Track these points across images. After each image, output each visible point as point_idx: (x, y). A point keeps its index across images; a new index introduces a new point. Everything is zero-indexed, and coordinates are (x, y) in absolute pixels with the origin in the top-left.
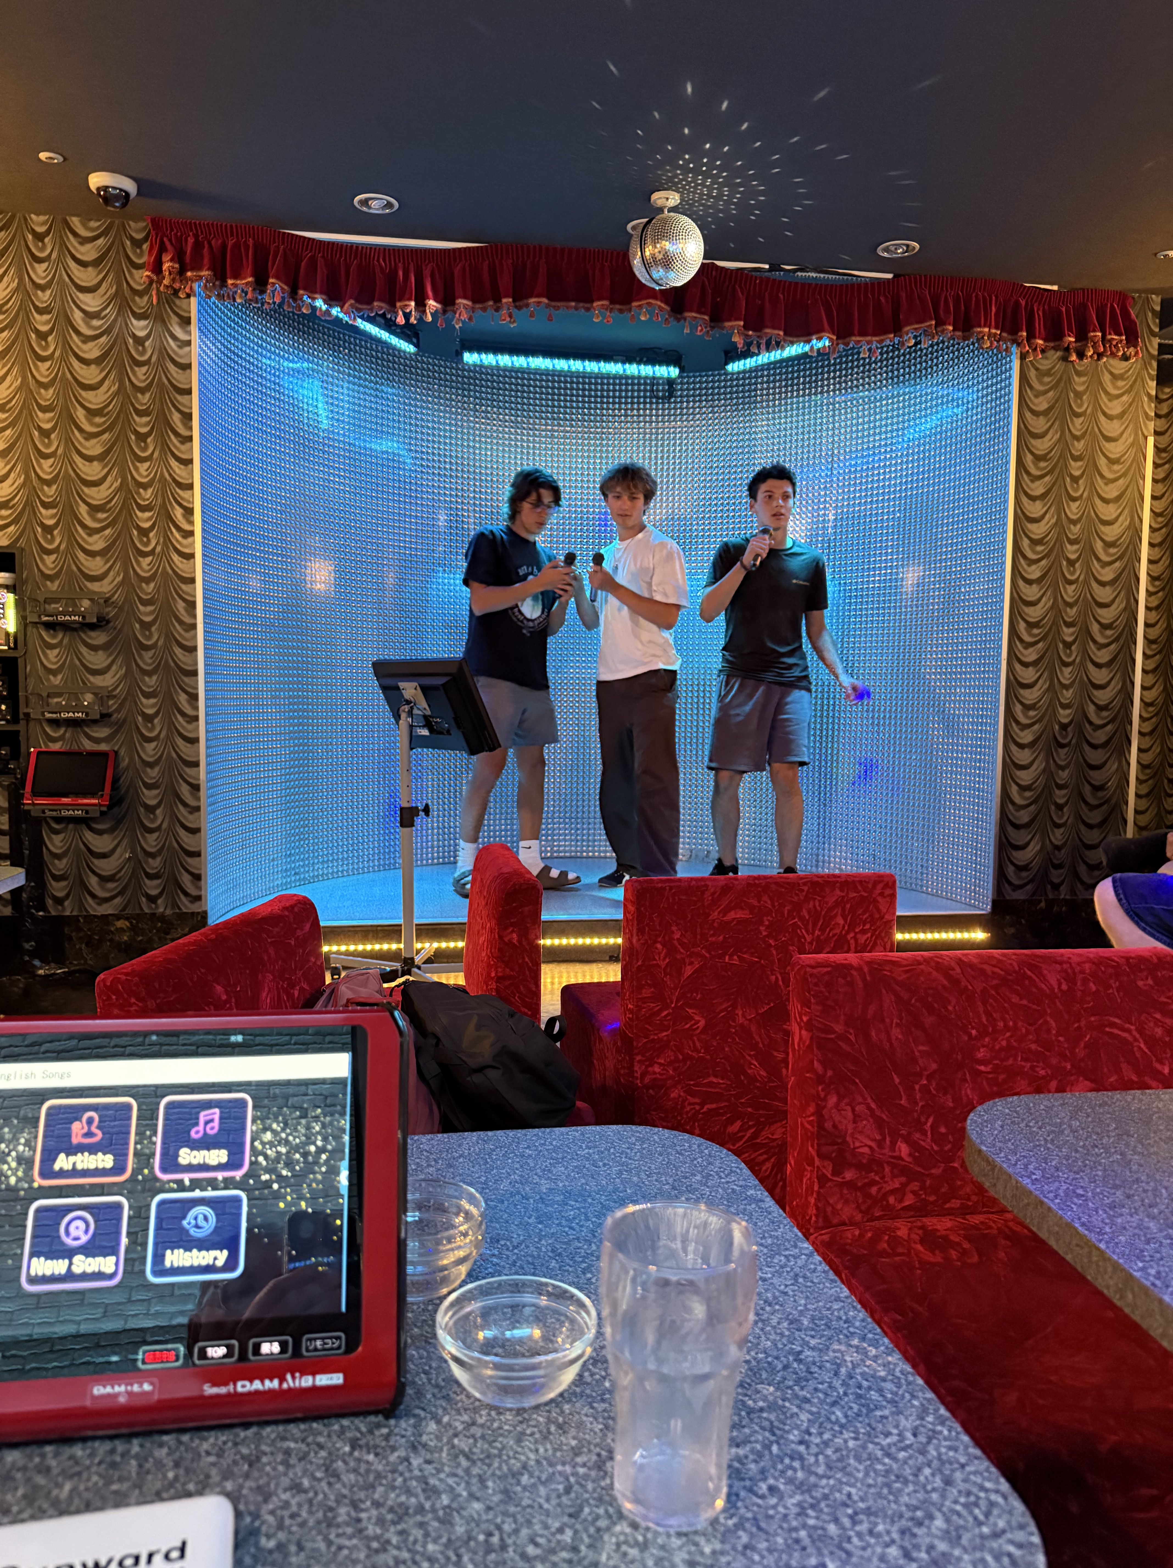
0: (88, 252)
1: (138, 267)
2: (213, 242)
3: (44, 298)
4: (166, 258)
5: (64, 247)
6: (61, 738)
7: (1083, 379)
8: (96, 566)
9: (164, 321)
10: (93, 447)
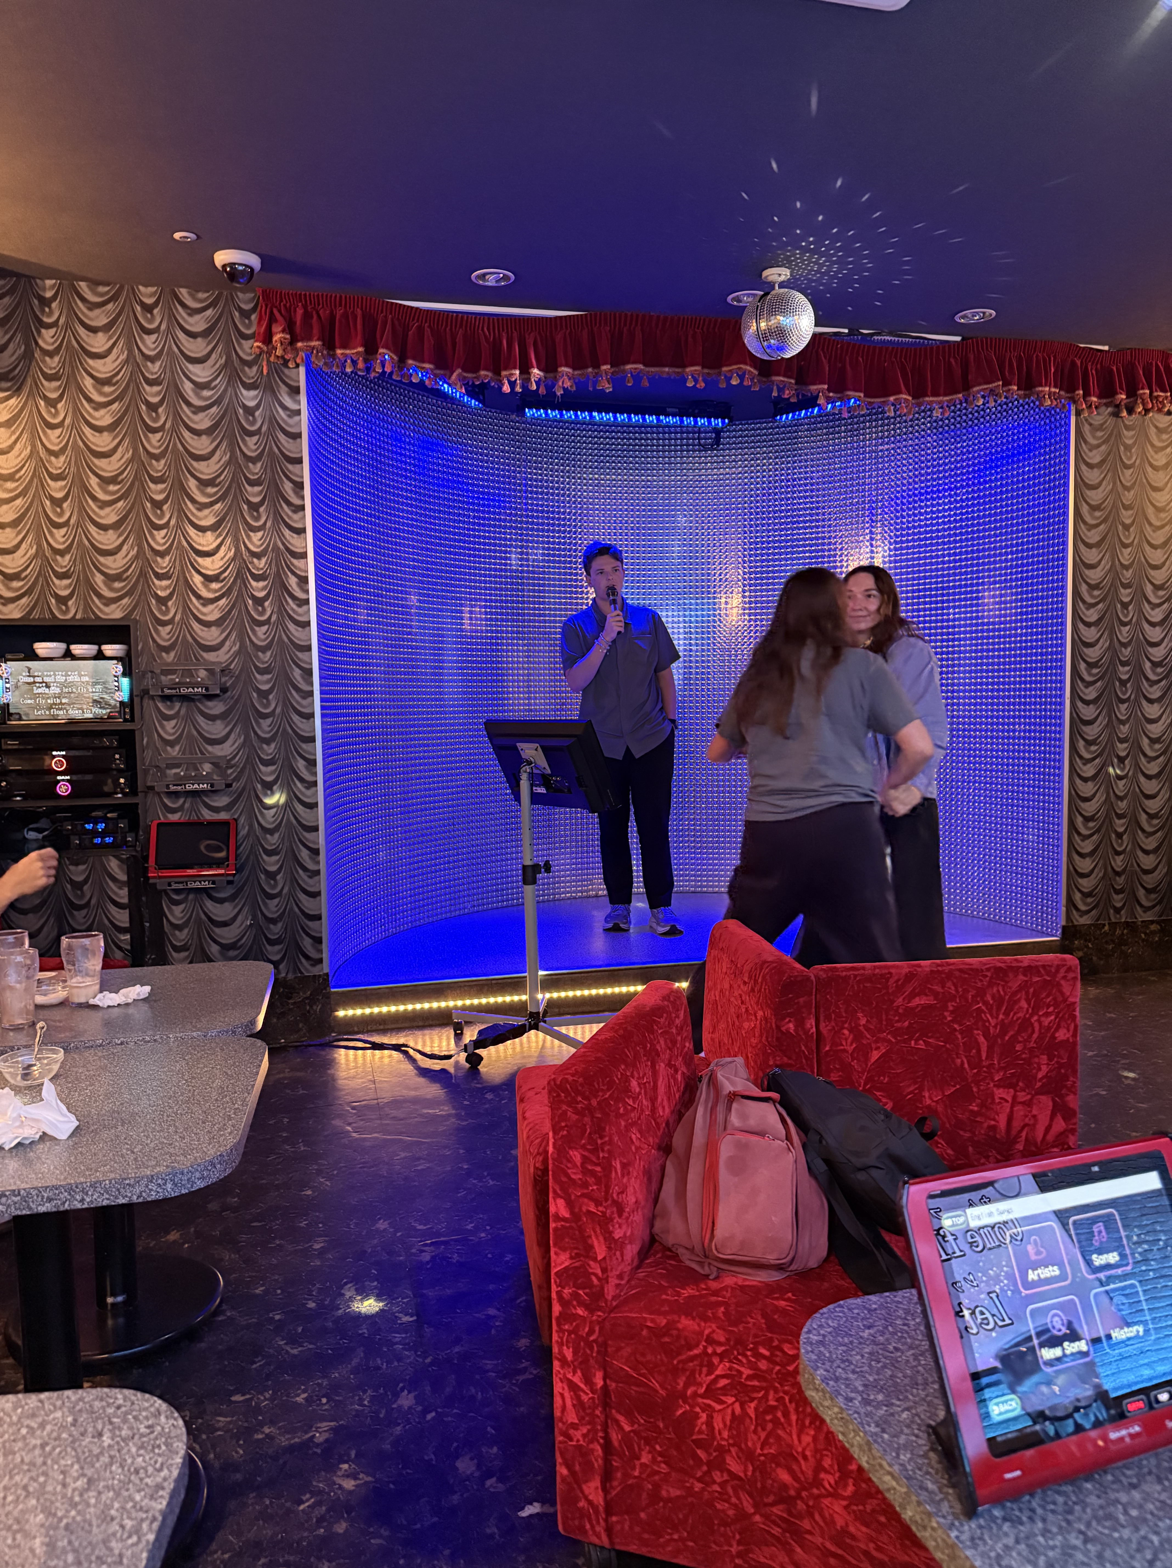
0: (196, 323)
1: (246, 337)
2: (321, 312)
3: (154, 369)
4: (276, 328)
5: (173, 318)
6: (180, 809)
7: (1132, 433)
8: (211, 636)
9: (273, 392)
10: (206, 517)
